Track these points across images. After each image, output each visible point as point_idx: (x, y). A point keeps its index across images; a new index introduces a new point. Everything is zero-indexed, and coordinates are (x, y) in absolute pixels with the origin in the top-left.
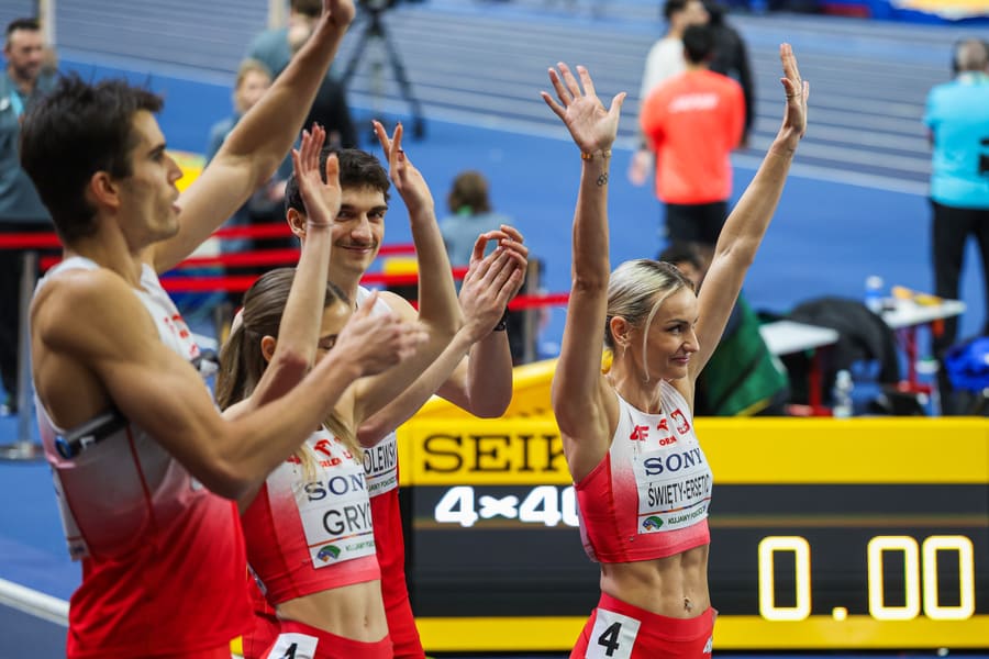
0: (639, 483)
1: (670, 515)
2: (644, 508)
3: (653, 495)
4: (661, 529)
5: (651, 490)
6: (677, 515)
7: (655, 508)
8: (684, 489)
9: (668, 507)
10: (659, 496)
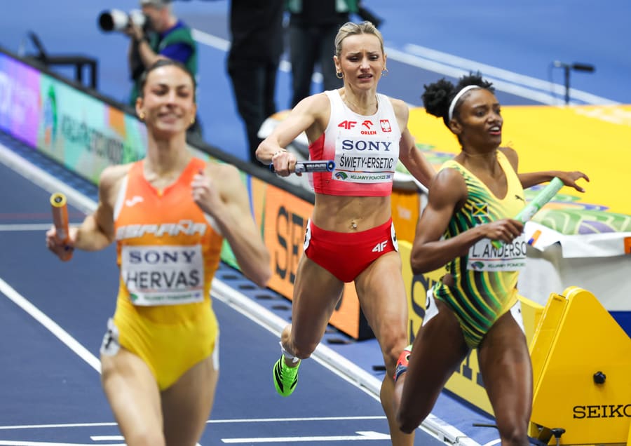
0: (337, 152)
1: (353, 174)
2: (337, 166)
3: (344, 160)
4: (346, 180)
5: (343, 157)
6: (358, 175)
7: (344, 168)
8: (366, 161)
9: (352, 169)
10: (346, 162)
